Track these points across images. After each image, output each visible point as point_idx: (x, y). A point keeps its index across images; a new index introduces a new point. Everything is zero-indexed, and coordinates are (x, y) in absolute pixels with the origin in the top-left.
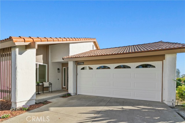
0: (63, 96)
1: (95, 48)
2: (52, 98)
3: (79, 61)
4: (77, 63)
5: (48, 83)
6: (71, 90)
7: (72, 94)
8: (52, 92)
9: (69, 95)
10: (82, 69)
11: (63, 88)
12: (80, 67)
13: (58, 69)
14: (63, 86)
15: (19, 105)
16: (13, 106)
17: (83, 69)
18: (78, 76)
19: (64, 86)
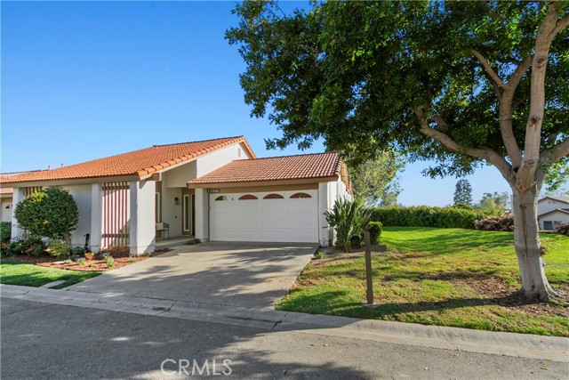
0: (190, 243)
1: (244, 156)
2: (174, 245)
3: (215, 189)
4: (209, 191)
5: (162, 224)
6: (200, 235)
7: (202, 241)
8: (169, 239)
9: (197, 242)
10: (217, 199)
11: (184, 233)
12: (214, 196)
13: (176, 199)
14: (185, 230)
15: (141, 251)
16: (132, 252)
17: (220, 199)
18: (211, 211)
19: (187, 228)
